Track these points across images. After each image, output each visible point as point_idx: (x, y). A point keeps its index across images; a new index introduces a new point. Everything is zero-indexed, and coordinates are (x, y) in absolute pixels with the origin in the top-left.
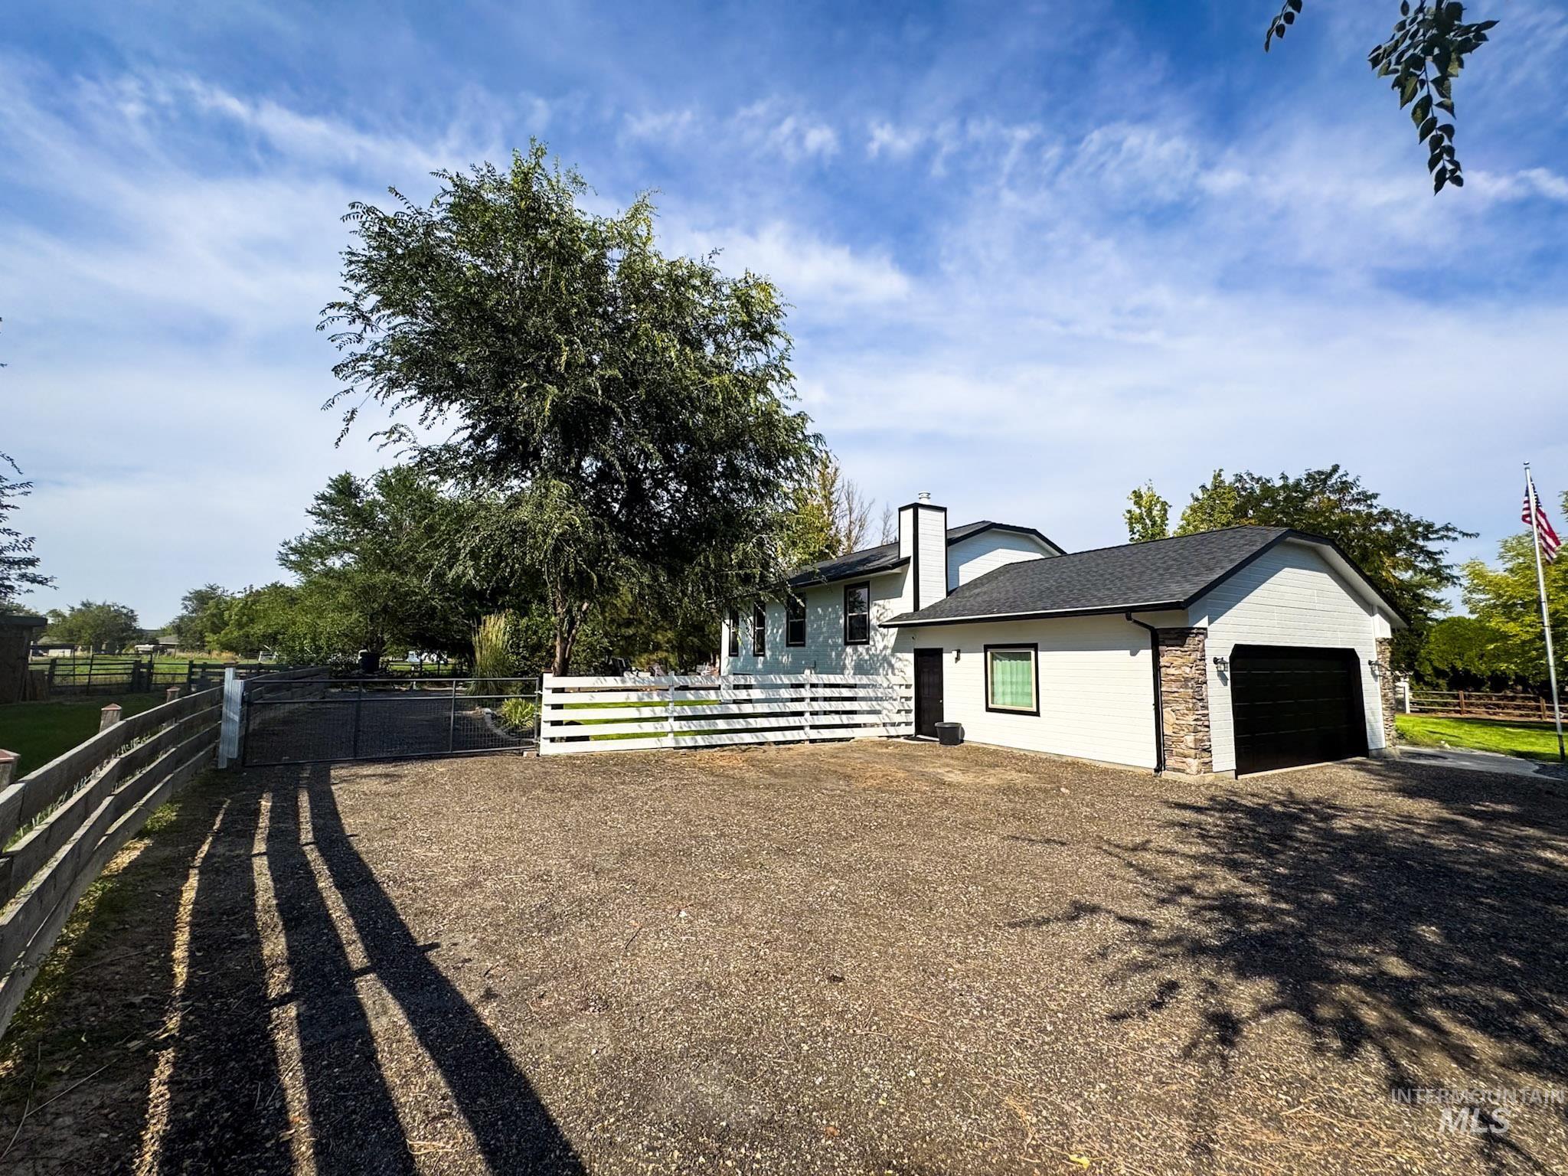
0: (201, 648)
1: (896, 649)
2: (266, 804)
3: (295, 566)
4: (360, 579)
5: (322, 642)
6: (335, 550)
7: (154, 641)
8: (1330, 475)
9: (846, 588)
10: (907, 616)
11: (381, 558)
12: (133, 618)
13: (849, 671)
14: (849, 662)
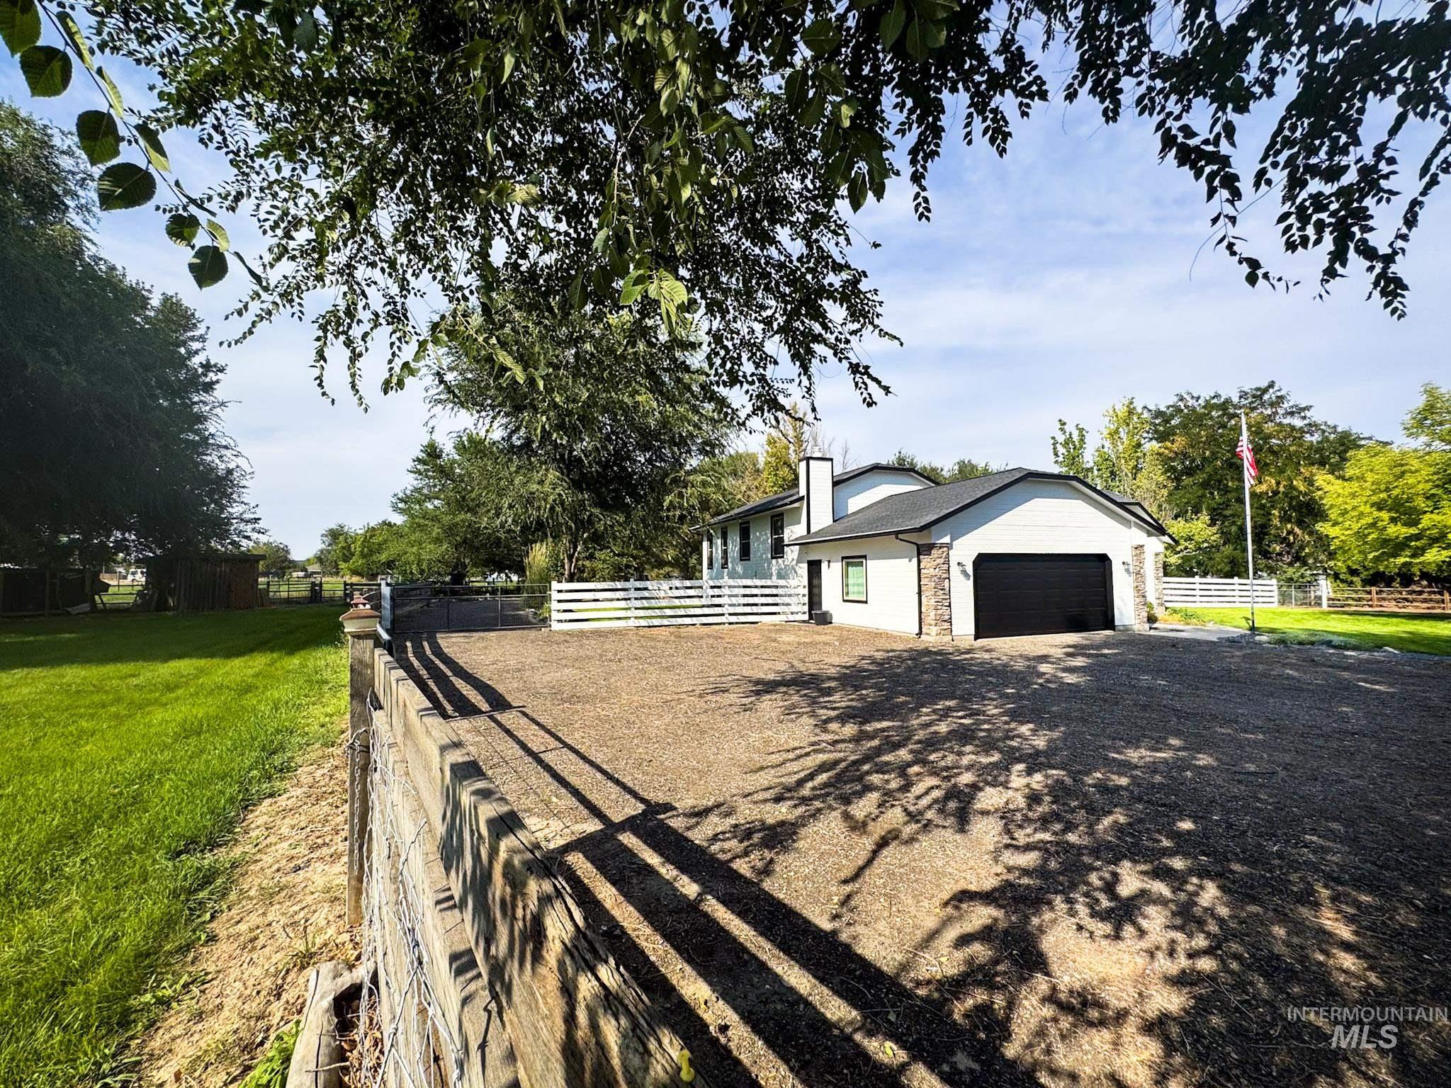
0: (337, 574)
1: (798, 562)
2: (409, 644)
3: (402, 511)
4: (447, 519)
5: (424, 566)
6: (429, 498)
7: (305, 570)
8: (1265, 391)
9: (772, 517)
10: (802, 538)
11: (462, 504)
12: (288, 552)
13: (774, 578)
14: (774, 570)
